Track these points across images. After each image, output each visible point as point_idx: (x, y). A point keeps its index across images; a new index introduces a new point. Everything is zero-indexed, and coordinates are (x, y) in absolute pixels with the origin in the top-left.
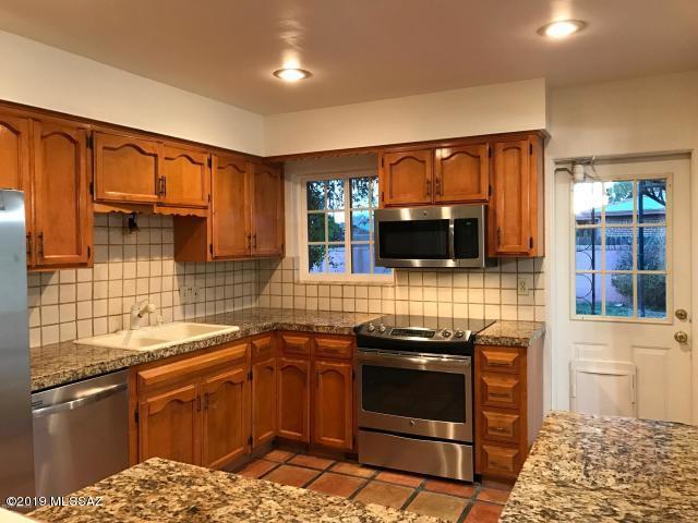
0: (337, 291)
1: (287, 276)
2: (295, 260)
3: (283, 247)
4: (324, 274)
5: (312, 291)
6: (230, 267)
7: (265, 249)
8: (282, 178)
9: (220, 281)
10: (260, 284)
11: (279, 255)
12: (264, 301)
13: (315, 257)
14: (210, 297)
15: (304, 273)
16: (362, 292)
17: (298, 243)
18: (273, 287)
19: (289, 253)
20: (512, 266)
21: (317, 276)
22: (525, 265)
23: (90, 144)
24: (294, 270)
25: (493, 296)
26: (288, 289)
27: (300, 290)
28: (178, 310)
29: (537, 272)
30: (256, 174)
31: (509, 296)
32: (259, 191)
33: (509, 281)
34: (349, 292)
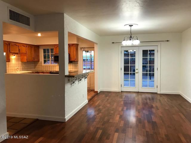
0: (48, 67)
1: (40, 65)
2: (41, 62)
3: (39, 60)
4: (46, 64)
5: (44, 67)
6: (30, 63)
7: (36, 60)
8: (39, 48)
9: (28, 65)
10: (35, 66)
11: (39, 61)
12: (36, 69)
13: (45, 62)
14: (27, 68)
15: (43, 64)
16: (52, 67)
17: (42, 59)
18: (38, 66)
19: (40, 61)
20: (74, 63)
21: (45, 65)
22: (76, 63)
23: (9, 44)
24: (41, 64)
25: (72, 67)
26: (40, 67)
27: (42, 67)
28: (21, 69)
29: (77, 64)
30: (34, 48)
31: (74, 67)
32: (35, 50)
33: (74, 65)
34: (50, 67)
